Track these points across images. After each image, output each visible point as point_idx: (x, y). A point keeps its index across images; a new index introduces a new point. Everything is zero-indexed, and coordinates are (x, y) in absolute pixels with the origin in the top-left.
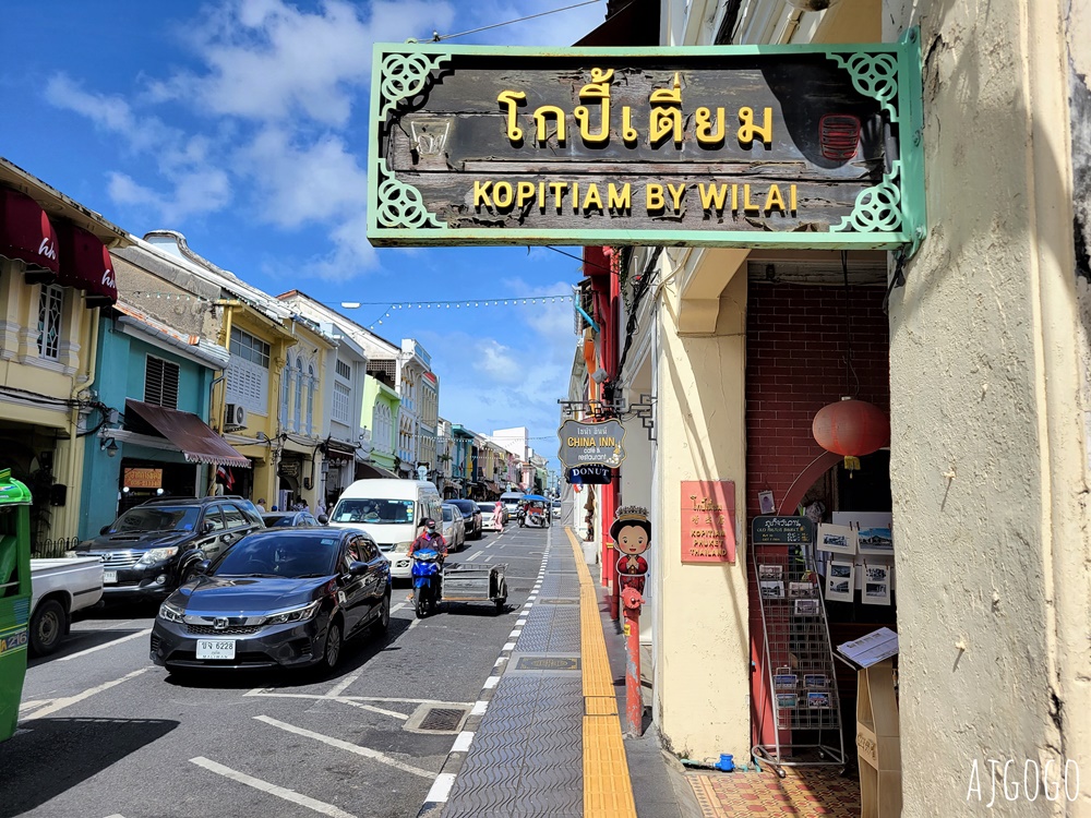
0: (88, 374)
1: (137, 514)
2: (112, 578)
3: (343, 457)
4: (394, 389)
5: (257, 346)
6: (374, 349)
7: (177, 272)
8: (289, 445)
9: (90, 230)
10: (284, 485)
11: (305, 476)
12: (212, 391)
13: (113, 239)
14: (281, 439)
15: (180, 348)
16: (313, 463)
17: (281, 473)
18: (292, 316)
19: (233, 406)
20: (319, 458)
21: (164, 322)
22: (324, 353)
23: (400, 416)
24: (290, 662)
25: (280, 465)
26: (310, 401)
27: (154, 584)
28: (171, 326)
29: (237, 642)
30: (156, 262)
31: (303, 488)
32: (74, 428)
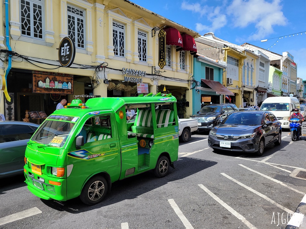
0: (192, 73)
1: (206, 108)
2: (200, 125)
3: (263, 92)
4: (280, 69)
5: (235, 61)
6: (272, 57)
7: (212, 42)
8: (246, 89)
9: (190, 34)
10: (245, 101)
11: (251, 98)
12: (223, 75)
13: (195, 36)
14: (243, 87)
15: (213, 64)
16: (253, 94)
17: (243, 97)
18: (245, 50)
19: (229, 78)
20: (255, 92)
21: (209, 57)
22: (256, 60)
23: (283, 78)
24: (248, 150)
25: (243, 95)
26: (252, 75)
27: (210, 126)
28: (211, 58)
29: (231, 143)
30: (206, 41)
31: (251, 102)
32: (190, 87)
